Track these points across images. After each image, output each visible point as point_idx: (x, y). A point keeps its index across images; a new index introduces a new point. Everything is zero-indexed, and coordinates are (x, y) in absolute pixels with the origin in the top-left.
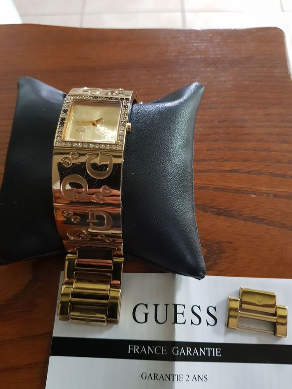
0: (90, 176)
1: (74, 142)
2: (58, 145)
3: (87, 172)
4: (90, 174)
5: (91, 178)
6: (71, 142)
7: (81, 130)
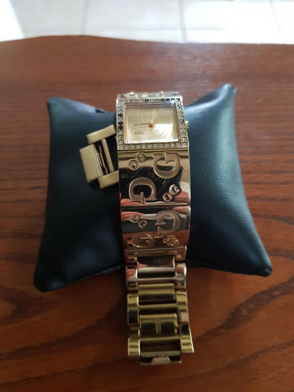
0: (158, 177)
1: (137, 144)
2: (122, 149)
3: (155, 173)
4: (158, 175)
5: (159, 178)
6: (134, 144)
7: (140, 133)
